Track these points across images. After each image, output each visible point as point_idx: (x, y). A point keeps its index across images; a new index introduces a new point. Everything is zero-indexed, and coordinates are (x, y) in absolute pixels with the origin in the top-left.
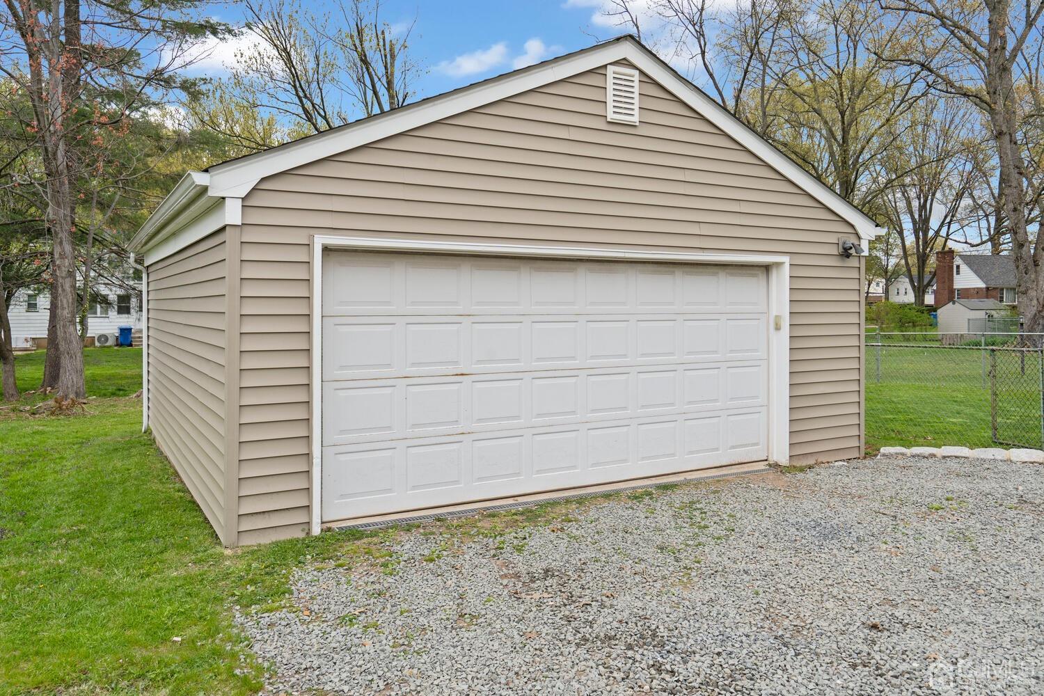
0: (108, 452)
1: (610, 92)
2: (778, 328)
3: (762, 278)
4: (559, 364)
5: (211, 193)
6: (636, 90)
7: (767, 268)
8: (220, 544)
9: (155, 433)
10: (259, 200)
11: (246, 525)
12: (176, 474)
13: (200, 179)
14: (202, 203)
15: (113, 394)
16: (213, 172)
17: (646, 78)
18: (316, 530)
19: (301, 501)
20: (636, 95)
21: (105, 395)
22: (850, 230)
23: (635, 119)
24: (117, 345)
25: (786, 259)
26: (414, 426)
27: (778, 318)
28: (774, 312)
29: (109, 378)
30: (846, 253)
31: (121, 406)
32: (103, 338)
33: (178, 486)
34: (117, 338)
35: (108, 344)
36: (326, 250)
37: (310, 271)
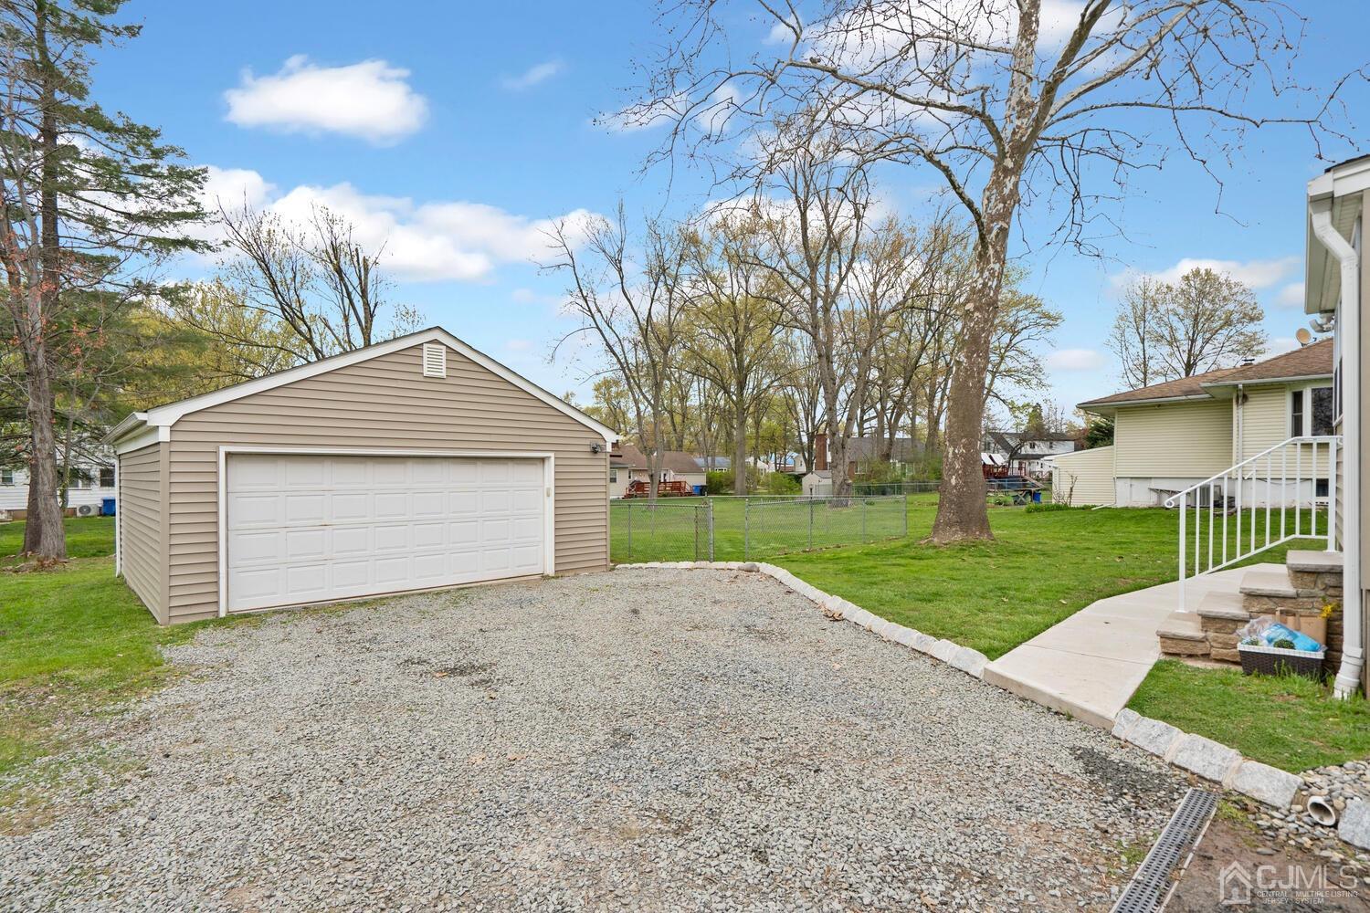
0: (86, 590)
1: (425, 359)
2: (548, 496)
3: (540, 466)
4: (393, 518)
5: (148, 424)
6: (444, 357)
7: (543, 460)
8: (156, 623)
9: (126, 576)
10: (181, 427)
11: (174, 613)
12: (139, 599)
13: (141, 416)
14: (142, 429)
15: (94, 555)
16: (150, 412)
17: (450, 350)
18: (222, 614)
19: (212, 599)
20: (444, 361)
21: (85, 556)
22: (599, 437)
23: (444, 375)
24: (100, 515)
25: (552, 455)
26: (292, 555)
27: (549, 489)
28: (547, 486)
29: (91, 543)
30: (595, 451)
31: (100, 563)
32: (87, 509)
33: (139, 603)
34: (100, 509)
35: (90, 514)
36: (228, 455)
37: (217, 467)
